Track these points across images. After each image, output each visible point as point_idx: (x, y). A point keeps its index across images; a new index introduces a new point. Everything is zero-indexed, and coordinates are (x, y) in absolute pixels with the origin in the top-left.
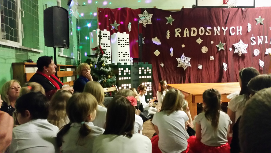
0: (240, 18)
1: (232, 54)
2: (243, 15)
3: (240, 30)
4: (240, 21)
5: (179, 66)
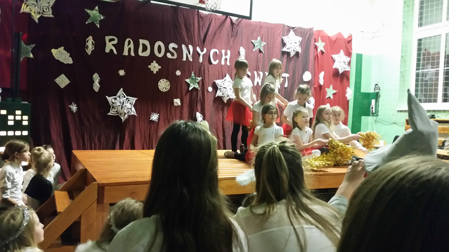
0: (228, 35)
1: (212, 99)
2: (232, 30)
3: (226, 57)
4: (228, 42)
5: (112, 113)
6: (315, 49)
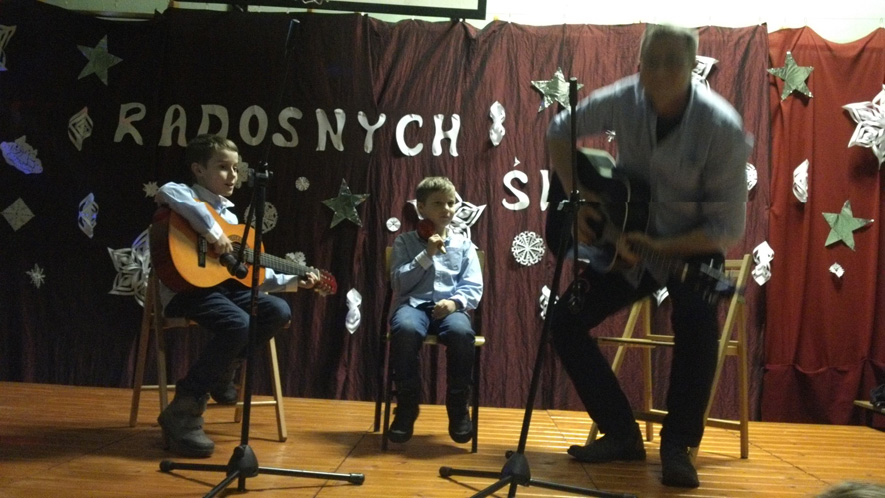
2: (468, 58)
4: (455, 92)
5: (118, 289)
6: (773, 89)
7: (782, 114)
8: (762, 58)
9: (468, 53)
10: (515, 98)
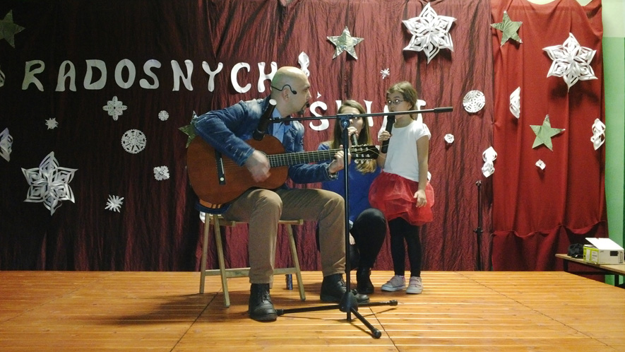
3: (269, 77)
5: (31, 198)
6: (495, 38)
7: (501, 56)
8: (487, 16)
9: (281, 17)
10: (316, 49)
